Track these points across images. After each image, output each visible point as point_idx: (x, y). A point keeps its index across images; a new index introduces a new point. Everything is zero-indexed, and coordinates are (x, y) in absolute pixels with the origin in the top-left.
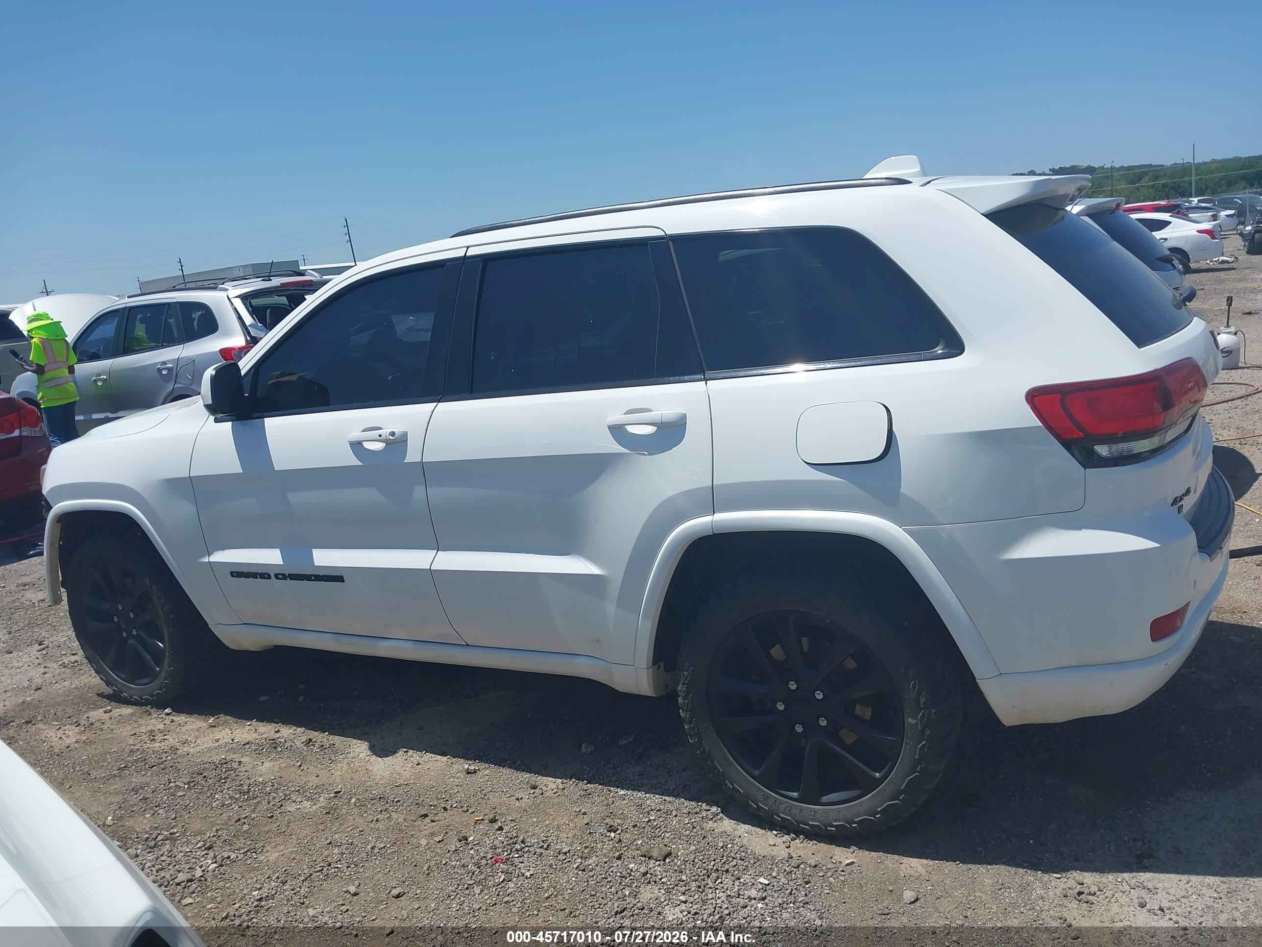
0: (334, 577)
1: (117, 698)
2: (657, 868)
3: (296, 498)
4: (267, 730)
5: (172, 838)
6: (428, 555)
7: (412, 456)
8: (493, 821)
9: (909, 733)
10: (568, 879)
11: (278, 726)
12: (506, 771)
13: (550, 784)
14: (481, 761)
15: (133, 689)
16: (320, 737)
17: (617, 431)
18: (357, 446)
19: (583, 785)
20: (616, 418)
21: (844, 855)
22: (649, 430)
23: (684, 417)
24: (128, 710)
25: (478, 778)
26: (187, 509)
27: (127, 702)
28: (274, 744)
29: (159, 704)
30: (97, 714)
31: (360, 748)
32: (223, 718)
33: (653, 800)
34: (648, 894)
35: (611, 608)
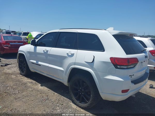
0: (40, 65)
1: (21, 74)
2: (60, 106)
3: (38, 56)
4: (32, 81)
5: (16, 89)
6: (49, 64)
7: (48, 53)
8: (47, 96)
9: (91, 97)
10: (50, 104)
11: (33, 81)
12: (52, 91)
13: (56, 94)
14: (51, 89)
15: (22, 73)
16: (37, 83)
17: (67, 54)
18: (44, 51)
19: (59, 95)
20: (68, 52)
21: (82, 110)
22: (70, 54)
23: (74, 54)
24: (21, 76)
25: (49, 91)
26: (29, 55)
27: (22, 75)
28: (32, 82)
29: (24, 75)
30: (18, 75)
31: (40, 85)
32: (29, 79)
33: (65, 98)
34: (58, 108)
35: (64, 75)
